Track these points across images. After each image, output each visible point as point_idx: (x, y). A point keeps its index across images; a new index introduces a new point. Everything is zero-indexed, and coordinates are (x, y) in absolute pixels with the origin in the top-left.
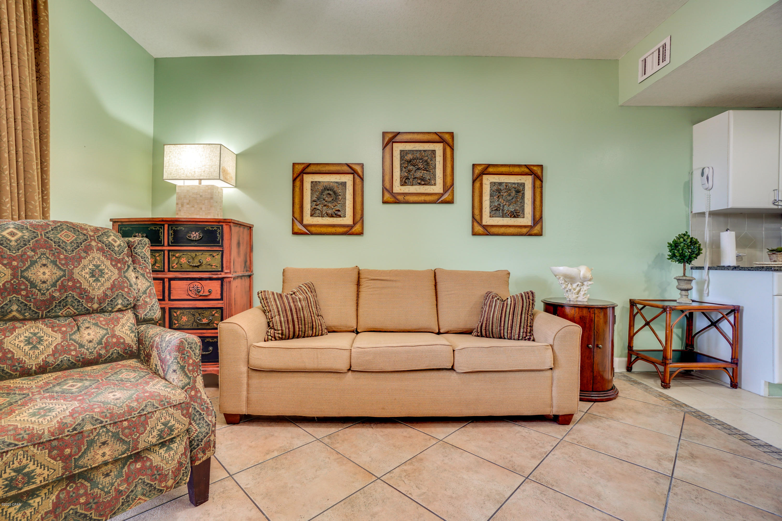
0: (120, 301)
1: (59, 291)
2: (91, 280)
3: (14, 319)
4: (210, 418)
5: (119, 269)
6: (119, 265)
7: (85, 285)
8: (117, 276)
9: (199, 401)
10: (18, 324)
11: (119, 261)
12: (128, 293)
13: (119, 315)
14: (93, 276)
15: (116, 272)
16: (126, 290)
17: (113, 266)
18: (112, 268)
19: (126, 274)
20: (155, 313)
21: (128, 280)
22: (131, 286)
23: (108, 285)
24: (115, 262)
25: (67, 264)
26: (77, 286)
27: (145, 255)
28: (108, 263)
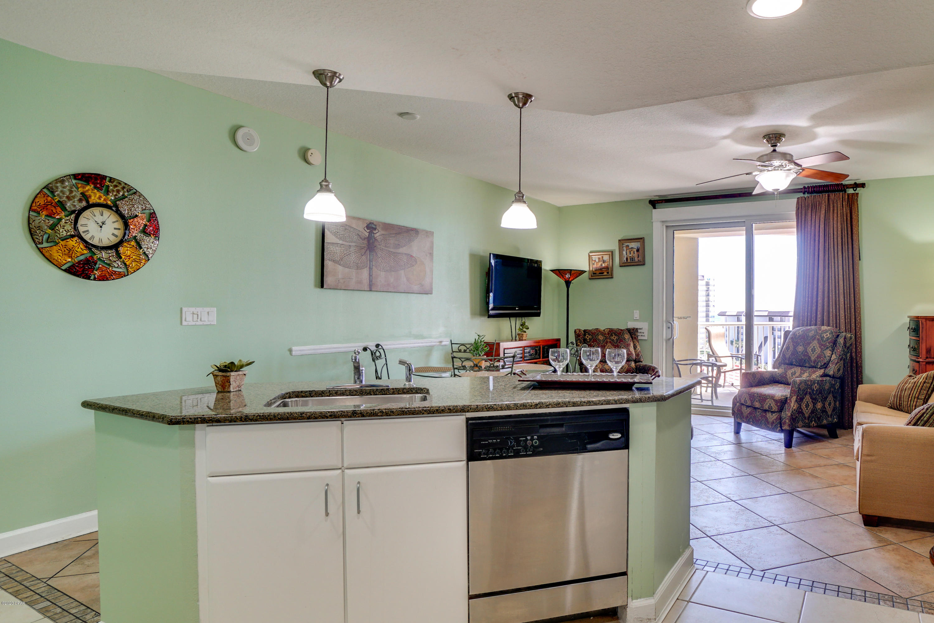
0: (819, 364)
1: (803, 356)
2: (812, 352)
3: (795, 365)
4: (788, 413)
5: (822, 349)
6: (822, 347)
7: (810, 355)
8: (820, 352)
9: (788, 405)
10: (795, 367)
11: (822, 345)
12: (822, 360)
13: (819, 370)
14: (812, 351)
15: (820, 350)
16: (822, 359)
17: (820, 347)
18: (819, 348)
19: (824, 352)
20: (830, 372)
21: (824, 354)
22: (825, 357)
23: (816, 356)
24: (821, 345)
25: (806, 346)
26: (807, 355)
27: (840, 342)
28: (818, 346)
